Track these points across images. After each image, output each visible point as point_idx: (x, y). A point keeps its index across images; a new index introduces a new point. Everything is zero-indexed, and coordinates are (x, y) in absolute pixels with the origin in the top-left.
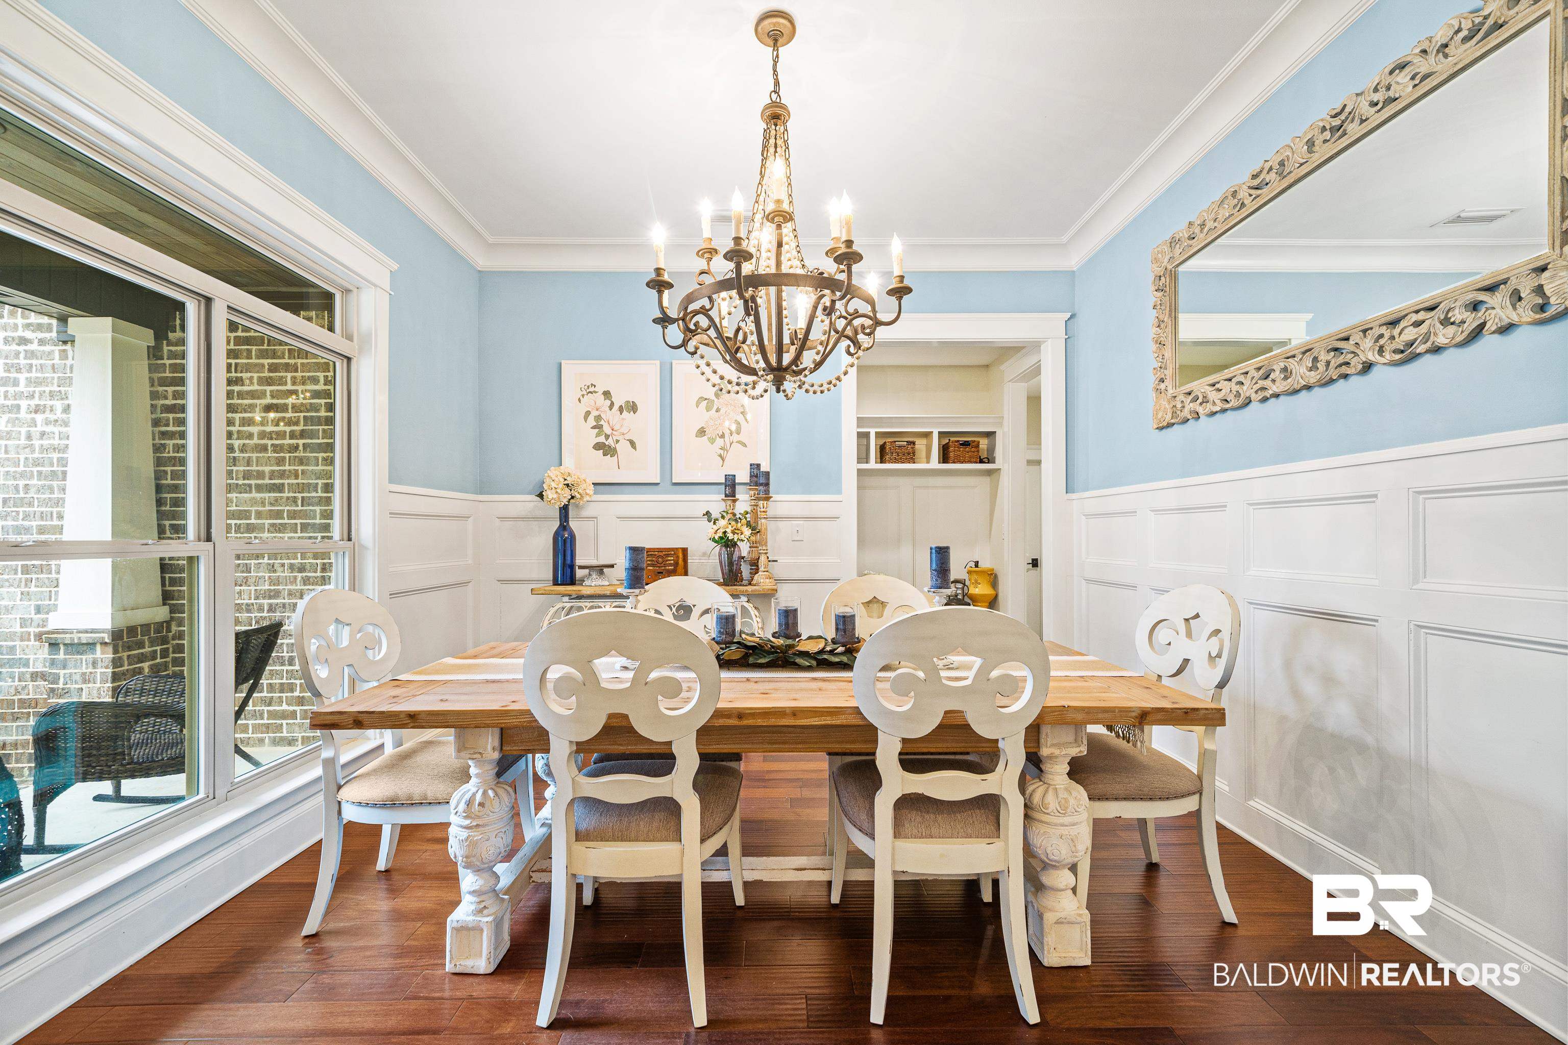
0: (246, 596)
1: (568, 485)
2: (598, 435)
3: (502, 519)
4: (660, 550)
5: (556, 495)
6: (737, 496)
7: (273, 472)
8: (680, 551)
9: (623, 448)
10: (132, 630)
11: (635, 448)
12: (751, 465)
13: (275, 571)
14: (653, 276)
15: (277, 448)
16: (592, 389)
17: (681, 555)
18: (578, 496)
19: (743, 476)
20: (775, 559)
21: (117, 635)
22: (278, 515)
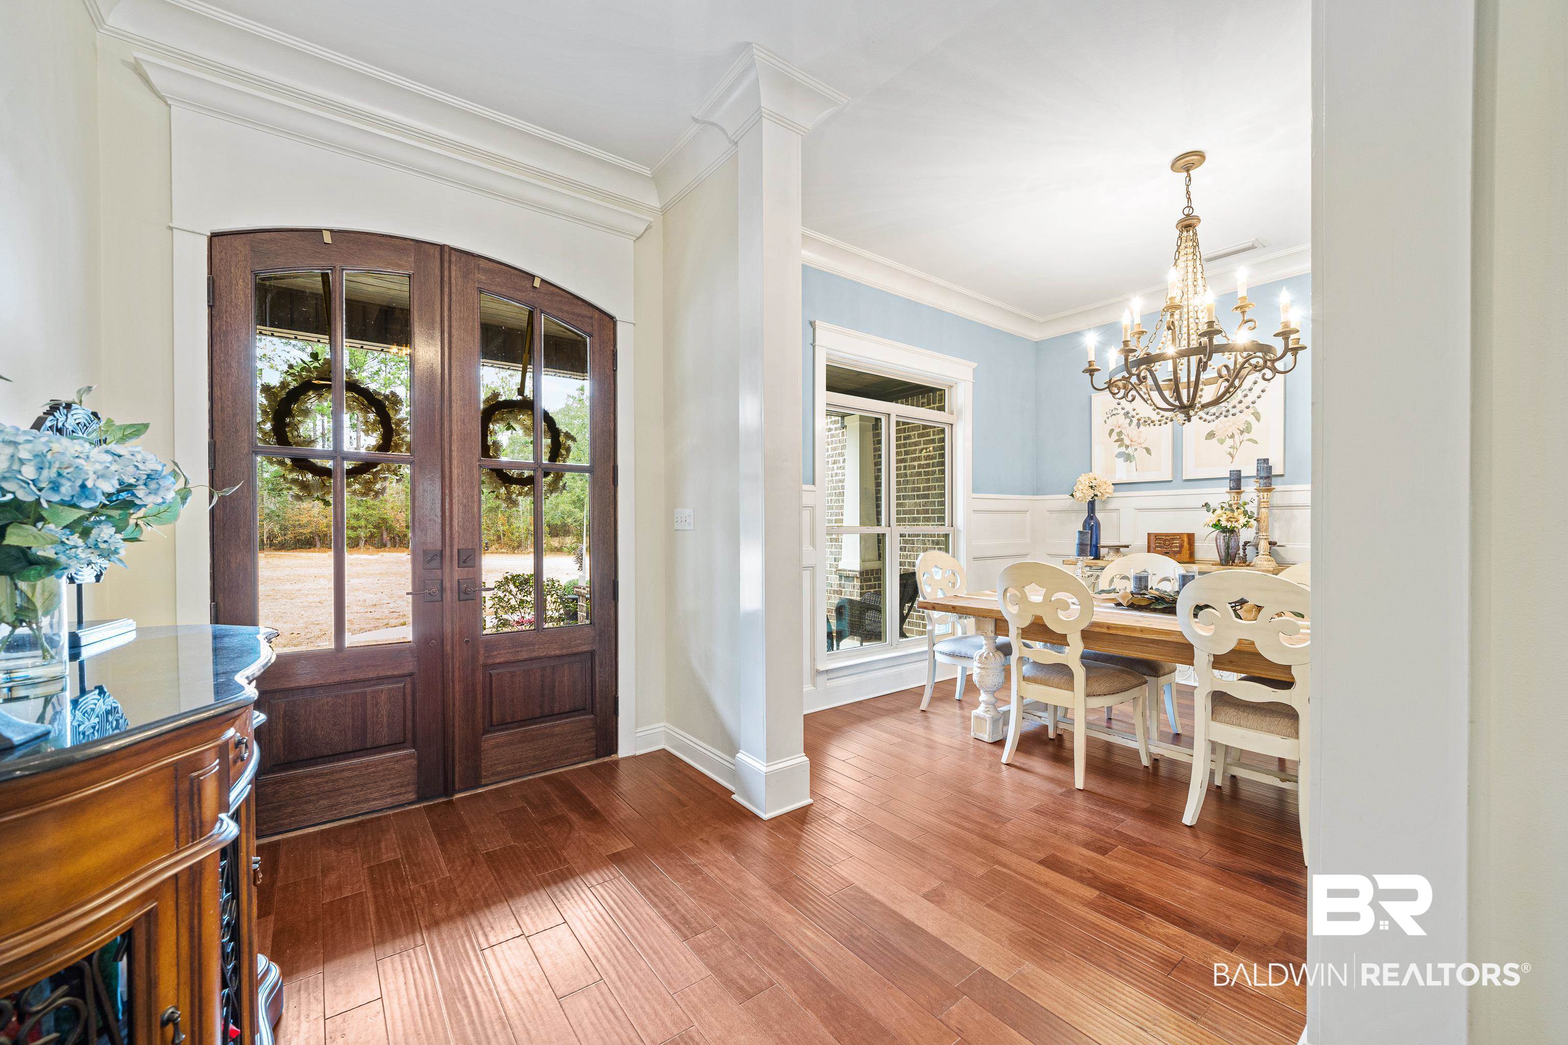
0: (912, 558)
1: (1091, 487)
2: (1120, 446)
3: (1051, 511)
4: (1167, 535)
5: (1083, 493)
6: (1243, 489)
7: (924, 487)
8: (1186, 536)
9: (1140, 454)
10: (867, 572)
11: (1150, 454)
12: (1258, 460)
13: (925, 544)
14: (1087, 366)
15: (927, 473)
16: (1114, 412)
17: (1186, 539)
18: (1099, 494)
19: (1249, 469)
20: (1282, 544)
21: (861, 573)
22: (926, 512)
